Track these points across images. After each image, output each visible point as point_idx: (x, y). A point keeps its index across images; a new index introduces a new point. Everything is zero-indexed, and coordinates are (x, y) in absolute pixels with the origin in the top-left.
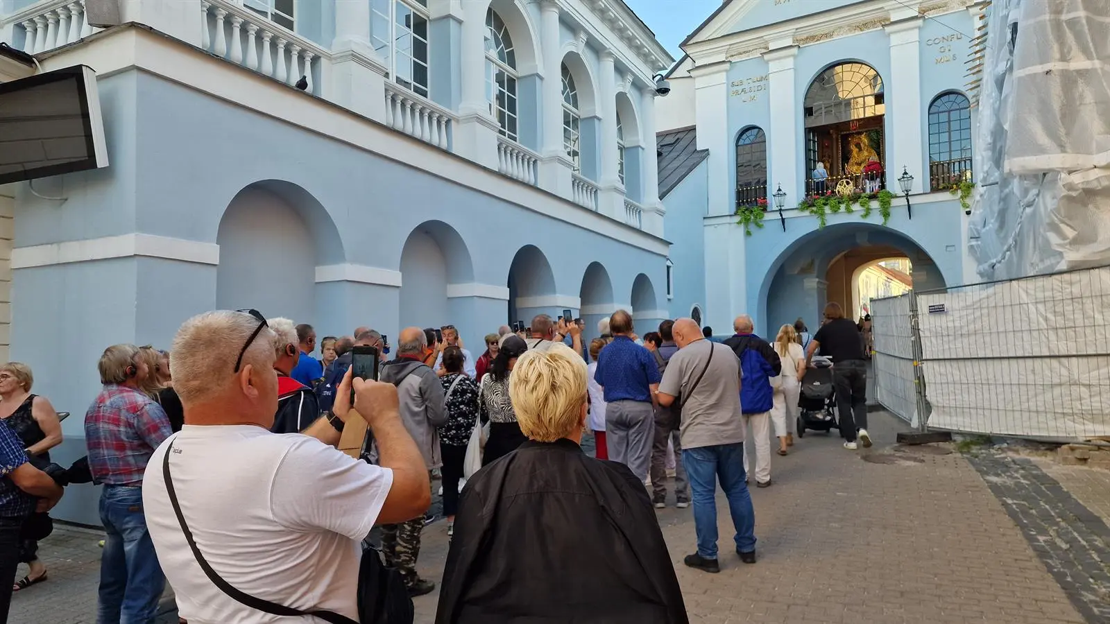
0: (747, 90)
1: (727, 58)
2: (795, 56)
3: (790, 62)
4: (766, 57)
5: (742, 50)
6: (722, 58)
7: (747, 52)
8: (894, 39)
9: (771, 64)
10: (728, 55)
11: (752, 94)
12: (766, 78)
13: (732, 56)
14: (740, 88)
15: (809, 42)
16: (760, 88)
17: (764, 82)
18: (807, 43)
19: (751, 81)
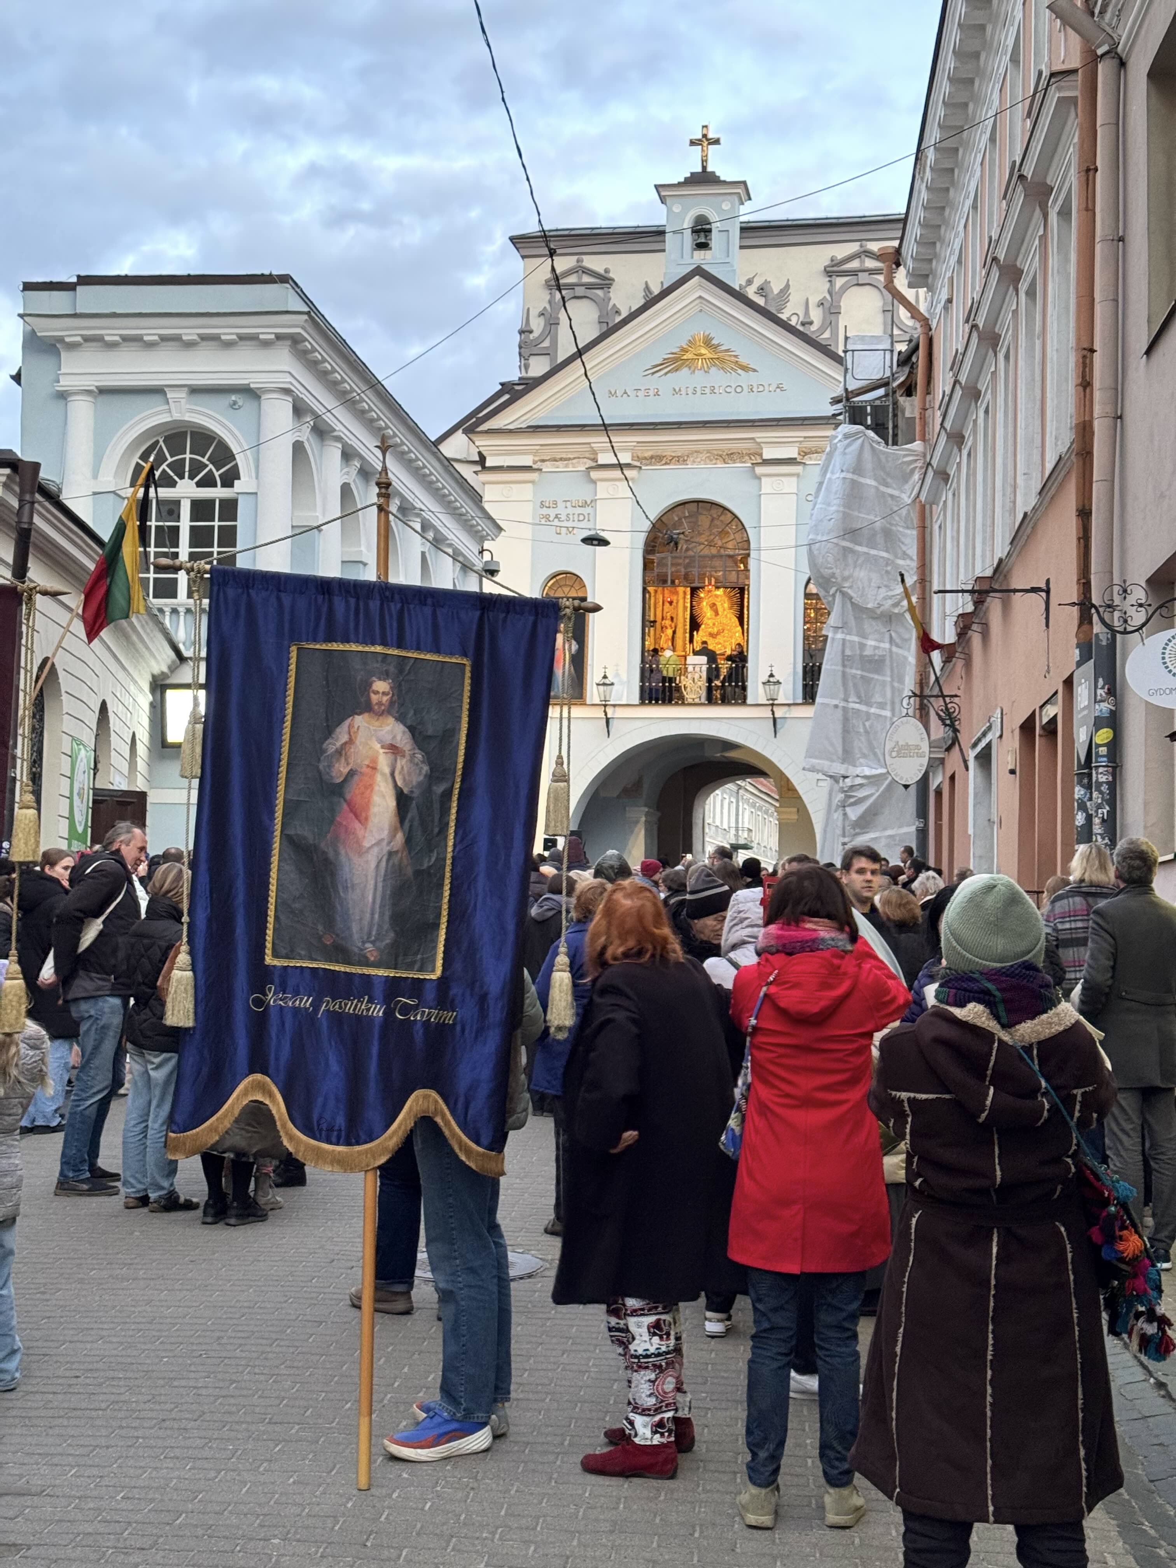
0: (563, 517)
1: (535, 462)
2: (633, 480)
4: (594, 475)
5: (559, 456)
6: (527, 461)
7: (566, 459)
8: (767, 485)
9: (599, 485)
10: (537, 459)
11: (570, 525)
12: (590, 505)
13: (543, 461)
14: (552, 513)
15: (655, 464)
16: (581, 518)
17: (588, 510)
18: (650, 464)
19: (568, 504)
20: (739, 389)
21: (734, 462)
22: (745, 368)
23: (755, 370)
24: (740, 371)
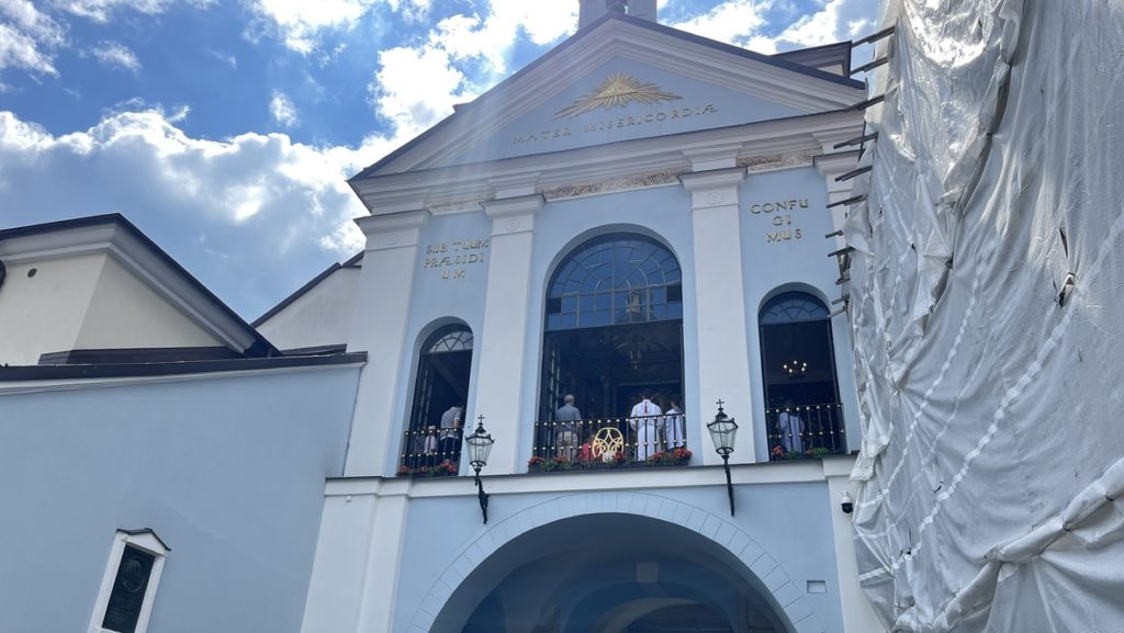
0: (452, 260)
1: (425, 208)
2: (537, 214)
3: (527, 222)
4: (490, 210)
6: (417, 205)
7: (460, 203)
8: (699, 200)
9: (496, 222)
10: (427, 202)
11: (459, 268)
12: (487, 245)
13: (435, 205)
14: (440, 257)
15: (561, 196)
16: (474, 258)
17: (482, 250)
18: (557, 197)
19: (460, 247)
20: (661, 117)
21: (658, 183)
22: (670, 97)
23: (679, 98)
24: (662, 101)
